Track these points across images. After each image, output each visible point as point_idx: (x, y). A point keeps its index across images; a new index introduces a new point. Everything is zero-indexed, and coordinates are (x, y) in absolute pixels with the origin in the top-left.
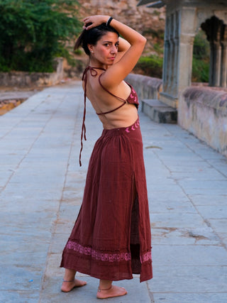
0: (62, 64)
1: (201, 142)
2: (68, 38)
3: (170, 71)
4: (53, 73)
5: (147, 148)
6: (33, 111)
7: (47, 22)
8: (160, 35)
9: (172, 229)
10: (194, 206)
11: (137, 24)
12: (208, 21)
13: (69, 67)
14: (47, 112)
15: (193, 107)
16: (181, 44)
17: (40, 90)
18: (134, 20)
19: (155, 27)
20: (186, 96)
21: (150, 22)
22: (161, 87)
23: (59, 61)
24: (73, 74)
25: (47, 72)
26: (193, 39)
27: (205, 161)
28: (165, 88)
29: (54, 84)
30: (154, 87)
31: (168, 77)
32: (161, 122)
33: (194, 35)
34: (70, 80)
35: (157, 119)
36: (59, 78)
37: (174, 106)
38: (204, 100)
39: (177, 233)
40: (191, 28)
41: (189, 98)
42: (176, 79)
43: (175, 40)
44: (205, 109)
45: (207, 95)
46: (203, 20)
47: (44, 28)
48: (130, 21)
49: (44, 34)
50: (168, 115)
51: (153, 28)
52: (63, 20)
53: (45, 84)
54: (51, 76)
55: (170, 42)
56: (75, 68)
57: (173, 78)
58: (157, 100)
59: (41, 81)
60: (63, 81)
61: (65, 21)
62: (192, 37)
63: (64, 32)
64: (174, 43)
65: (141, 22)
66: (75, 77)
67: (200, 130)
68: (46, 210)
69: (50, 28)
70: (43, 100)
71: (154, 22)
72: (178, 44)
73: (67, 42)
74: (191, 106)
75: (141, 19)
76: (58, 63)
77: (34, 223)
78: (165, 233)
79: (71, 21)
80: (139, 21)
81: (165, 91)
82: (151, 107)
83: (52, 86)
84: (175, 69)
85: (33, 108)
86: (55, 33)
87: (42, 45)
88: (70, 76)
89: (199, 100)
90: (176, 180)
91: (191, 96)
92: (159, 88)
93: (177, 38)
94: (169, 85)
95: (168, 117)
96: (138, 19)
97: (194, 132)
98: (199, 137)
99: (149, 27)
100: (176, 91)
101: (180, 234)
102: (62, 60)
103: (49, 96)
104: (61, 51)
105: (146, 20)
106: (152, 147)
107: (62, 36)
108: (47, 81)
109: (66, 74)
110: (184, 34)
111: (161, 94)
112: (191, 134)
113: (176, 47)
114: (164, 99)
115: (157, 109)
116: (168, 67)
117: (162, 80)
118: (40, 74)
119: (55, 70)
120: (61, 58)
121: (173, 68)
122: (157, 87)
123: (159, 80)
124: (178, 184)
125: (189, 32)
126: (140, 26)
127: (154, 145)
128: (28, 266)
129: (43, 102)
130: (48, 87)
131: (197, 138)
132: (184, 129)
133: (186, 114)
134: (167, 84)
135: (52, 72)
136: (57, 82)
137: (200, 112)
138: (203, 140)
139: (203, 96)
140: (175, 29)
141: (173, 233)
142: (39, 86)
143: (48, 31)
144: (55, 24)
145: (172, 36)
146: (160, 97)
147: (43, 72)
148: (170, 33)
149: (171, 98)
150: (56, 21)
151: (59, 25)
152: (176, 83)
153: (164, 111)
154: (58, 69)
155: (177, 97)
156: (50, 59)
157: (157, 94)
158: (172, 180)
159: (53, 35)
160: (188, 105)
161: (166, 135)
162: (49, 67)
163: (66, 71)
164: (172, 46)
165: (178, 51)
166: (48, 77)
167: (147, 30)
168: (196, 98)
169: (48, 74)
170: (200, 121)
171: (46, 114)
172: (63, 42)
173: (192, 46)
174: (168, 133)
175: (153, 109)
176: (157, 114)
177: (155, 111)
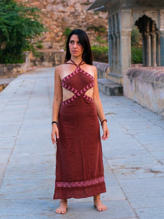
0: (29, 56)
1: (143, 107)
2: (33, 37)
3: (114, 57)
4: (24, 64)
5: (106, 114)
6: (15, 93)
7: (17, 25)
8: (100, 30)
9: (137, 168)
10: (149, 152)
11: (82, 22)
12: (140, 19)
13: (34, 58)
14: (26, 93)
15: (135, 82)
16: (122, 37)
17: (15, 77)
18: (80, 20)
19: (96, 23)
20: (129, 75)
21: (92, 20)
22: (108, 69)
23: (27, 54)
24: (37, 63)
25: (19, 63)
26: (130, 33)
27: (149, 120)
28: (111, 70)
29: (24, 72)
30: (102, 69)
31: (113, 62)
32: (111, 95)
33: (131, 30)
34: (35, 67)
35: (108, 93)
36: (27, 67)
37: (120, 83)
38: (143, 77)
39: (141, 171)
40: (129, 25)
41: (131, 76)
42: (120, 63)
43: (117, 35)
44: (145, 84)
45: (145, 73)
46: (137, 19)
47: (15, 31)
48: (77, 21)
49: (15, 34)
50: (116, 89)
51: (95, 25)
52: (28, 23)
53: (18, 72)
54: (22, 66)
55: (113, 36)
56: (38, 59)
57: (117, 62)
58: (105, 79)
59: (15, 70)
60: (30, 69)
61: (30, 24)
62: (129, 32)
63: (30, 32)
64: (116, 37)
65: (86, 21)
66: (39, 65)
67: (142, 99)
68: (48, 162)
69: (19, 30)
70: (20, 84)
71: (95, 20)
72: (120, 37)
73: (32, 40)
74: (133, 82)
75: (85, 18)
76: (26, 56)
77: (42, 171)
78: (134, 171)
79: (35, 24)
80: (84, 20)
81: (111, 72)
82: (103, 84)
83: (23, 73)
84: (118, 56)
85: (15, 91)
86: (24, 34)
87: (14, 43)
88: (35, 65)
89: (140, 78)
90: (132, 135)
91: (133, 75)
92: (106, 70)
93: (119, 32)
94: (114, 68)
95: (116, 91)
96: (83, 19)
97: (137, 100)
98: (141, 104)
99: (91, 24)
100: (120, 72)
101: (144, 171)
102: (29, 53)
103: (24, 81)
104: (28, 47)
105: (89, 19)
106: (109, 114)
107: (28, 35)
108: (19, 70)
109: (32, 64)
110: (123, 30)
111: (109, 75)
112: (135, 102)
113: (118, 40)
114: (111, 78)
115: (107, 85)
116: (113, 54)
117: (109, 64)
118: (14, 65)
119: (24, 61)
120: (28, 52)
121: (116, 55)
122: (105, 69)
123: (105, 64)
124: (134, 138)
125: (127, 28)
126: (85, 24)
127: (110, 112)
128: (47, 198)
129: (20, 86)
130: (21, 74)
131: (140, 104)
132: (129, 99)
133: (130, 88)
134: (113, 67)
135: (22, 63)
136: (27, 70)
137: (140, 86)
138: (144, 106)
139: (142, 74)
140: (116, 26)
141: (138, 171)
142: (14, 73)
143: (18, 33)
144: (23, 27)
145: (114, 31)
146: (108, 76)
147: (16, 63)
148: (112, 29)
149: (117, 77)
150: (24, 24)
151: (26, 27)
152: (120, 66)
153: (113, 87)
154: (27, 60)
155: (122, 76)
156: (20, 53)
157: (105, 75)
158: (130, 136)
159: (22, 35)
160: (131, 81)
161: (117, 105)
162: (20, 59)
163: (31, 61)
164: (114, 38)
165: (120, 42)
166: (19, 66)
167: (90, 26)
168: (137, 76)
169: (19, 64)
170: (141, 93)
171: (25, 94)
172: (29, 40)
173: (130, 38)
174: (118, 103)
175: (104, 86)
176: (108, 89)
177: (106, 87)
